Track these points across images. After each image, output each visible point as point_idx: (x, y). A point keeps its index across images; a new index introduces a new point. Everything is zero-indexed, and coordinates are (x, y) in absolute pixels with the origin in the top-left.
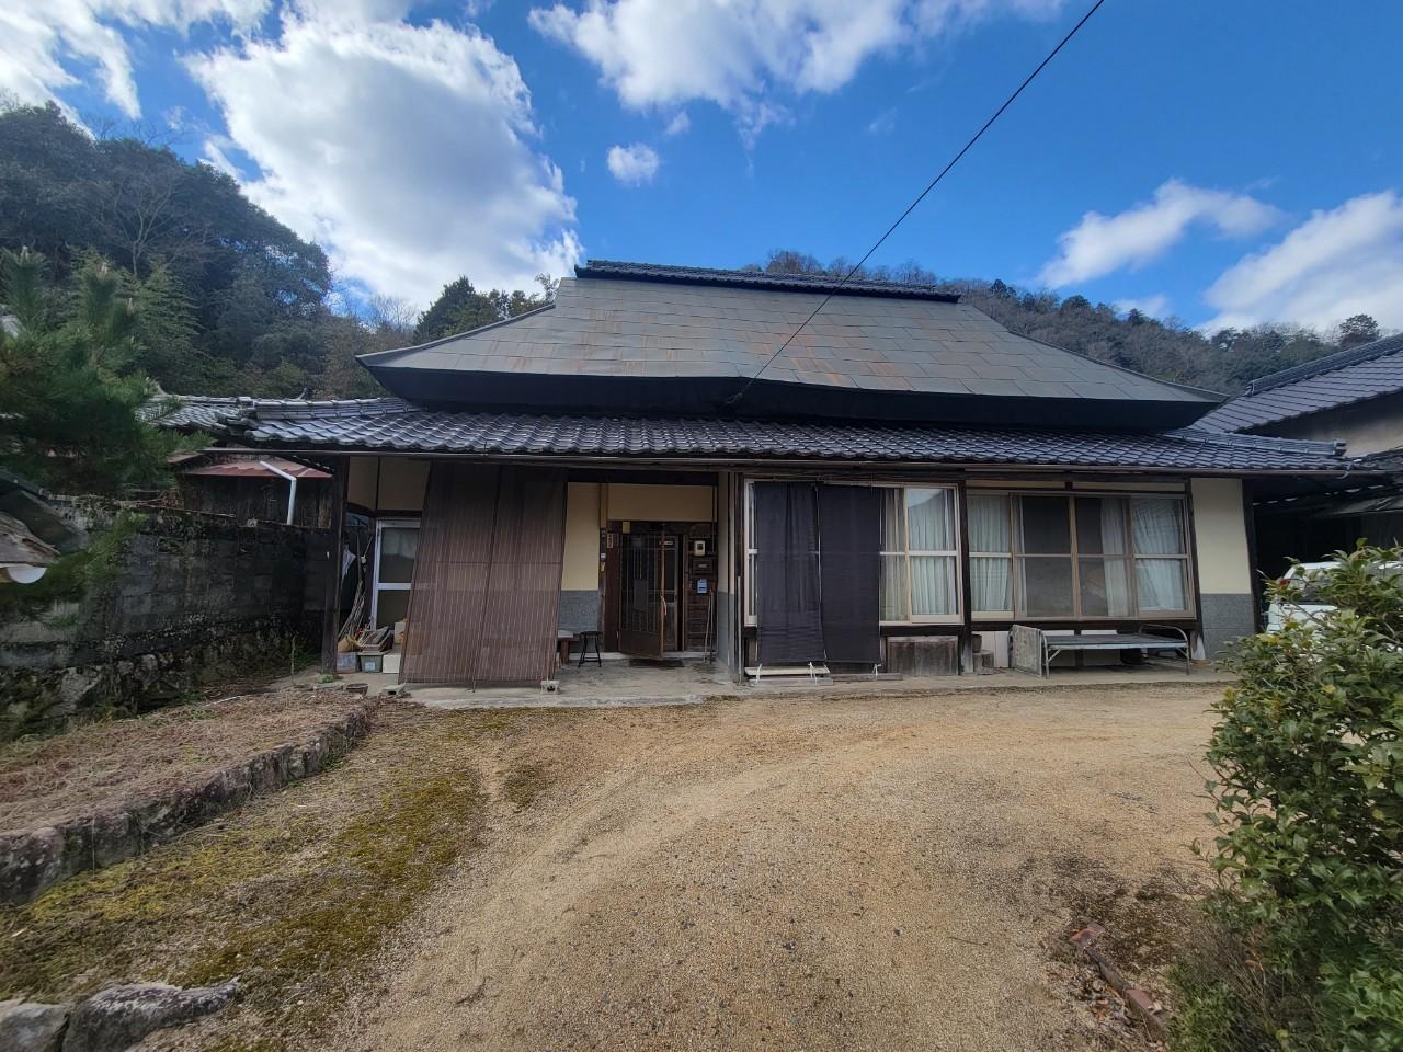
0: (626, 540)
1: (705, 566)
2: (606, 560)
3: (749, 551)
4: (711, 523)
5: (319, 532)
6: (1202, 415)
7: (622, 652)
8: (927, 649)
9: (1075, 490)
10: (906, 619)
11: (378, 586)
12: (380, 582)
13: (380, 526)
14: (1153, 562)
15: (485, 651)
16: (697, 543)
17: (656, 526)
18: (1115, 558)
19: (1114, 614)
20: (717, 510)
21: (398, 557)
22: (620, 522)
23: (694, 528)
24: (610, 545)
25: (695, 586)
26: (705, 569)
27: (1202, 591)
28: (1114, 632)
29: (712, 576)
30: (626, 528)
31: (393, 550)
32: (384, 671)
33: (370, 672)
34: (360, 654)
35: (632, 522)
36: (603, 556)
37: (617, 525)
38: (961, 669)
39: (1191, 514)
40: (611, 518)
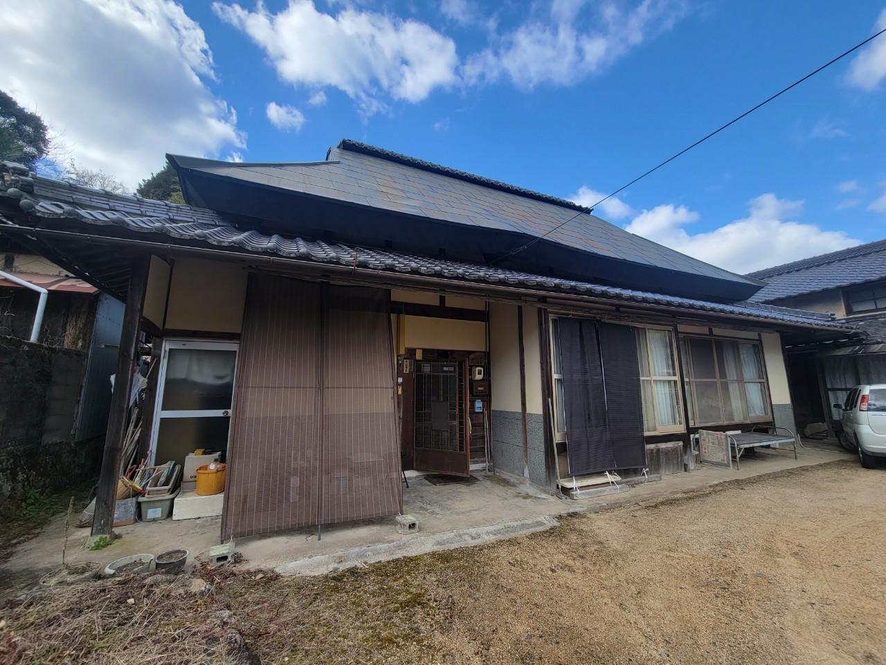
0: (418, 365)
1: (482, 389)
2: (402, 384)
3: (555, 376)
4: (485, 352)
5: (67, 352)
6: (756, 292)
7: (417, 470)
8: (667, 452)
9: (715, 336)
10: (655, 430)
11: (159, 414)
12: (163, 409)
13: (167, 346)
14: (751, 384)
15: (295, 481)
16: (478, 369)
17: (444, 355)
18: (733, 381)
19: (738, 419)
20: (489, 342)
21: (185, 382)
22: (415, 350)
23: (472, 356)
24: (406, 371)
25: (472, 406)
26: (482, 391)
27: (773, 403)
28: (739, 432)
29: (487, 398)
30: (419, 356)
31: (180, 374)
32: (174, 518)
33: (154, 520)
34: (141, 499)
35: (424, 350)
36: (400, 380)
37: (411, 352)
38: (686, 468)
39: (763, 353)
40: (406, 346)
